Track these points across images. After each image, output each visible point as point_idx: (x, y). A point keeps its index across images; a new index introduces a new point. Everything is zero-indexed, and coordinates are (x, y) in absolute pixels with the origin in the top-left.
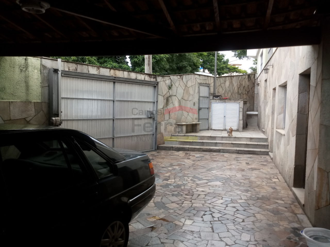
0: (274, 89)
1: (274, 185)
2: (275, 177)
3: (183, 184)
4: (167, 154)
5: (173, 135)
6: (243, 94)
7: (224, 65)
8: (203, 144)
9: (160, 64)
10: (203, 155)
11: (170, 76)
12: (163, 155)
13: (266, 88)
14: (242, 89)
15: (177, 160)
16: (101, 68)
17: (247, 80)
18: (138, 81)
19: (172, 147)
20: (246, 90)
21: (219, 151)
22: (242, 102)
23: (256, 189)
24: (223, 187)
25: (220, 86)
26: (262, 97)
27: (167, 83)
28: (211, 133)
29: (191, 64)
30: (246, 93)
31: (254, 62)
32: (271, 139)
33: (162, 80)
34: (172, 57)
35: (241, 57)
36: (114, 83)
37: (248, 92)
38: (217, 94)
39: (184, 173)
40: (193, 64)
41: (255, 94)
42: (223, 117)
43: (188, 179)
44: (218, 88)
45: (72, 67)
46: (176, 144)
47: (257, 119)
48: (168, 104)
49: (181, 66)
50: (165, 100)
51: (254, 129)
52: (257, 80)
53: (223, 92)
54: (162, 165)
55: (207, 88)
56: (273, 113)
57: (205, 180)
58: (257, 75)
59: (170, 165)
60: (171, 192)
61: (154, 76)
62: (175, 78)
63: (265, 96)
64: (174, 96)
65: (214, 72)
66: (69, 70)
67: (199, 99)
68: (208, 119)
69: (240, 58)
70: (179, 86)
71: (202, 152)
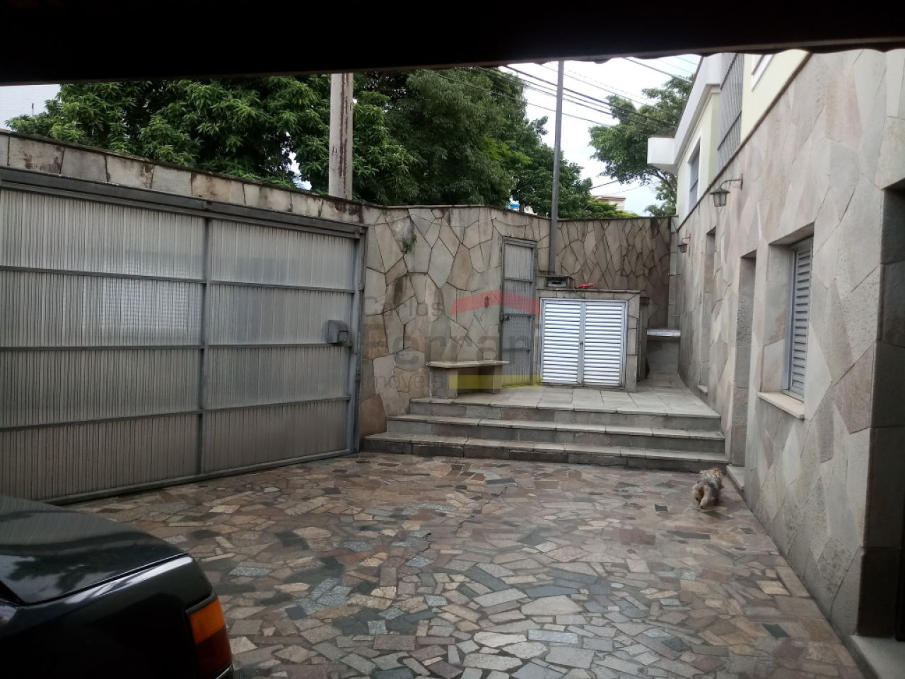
0: (750, 259)
1: (771, 612)
2: (770, 574)
3: (426, 610)
4: (391, 469)
5: (414, 400)
6: (637, 277)
7: (577, 196)
8: (511, 433)
9: (389, 181)
10: (511, 475)
11: (407, 209)
12: (376, 473)
13: (710, 256)
14: (634, 258)
15: (422, 493)
16: (157, 167)
17: (648, 235)
18: (296, 220)
19: (411, 443)
20: (644, 265)
21: (563, 458)
22: (637, 298)
23: (708, 635)
24: (582, 627)
25: (568, 249)
26: (695, 284)
27: (398, 230)
28: (539, 396)
29: (484, 186)
30: (644, 274)
31: (659, 192)
32: (734, 422)
33: (382, 220)
34: (429, 164)
35: (626, 175)
36: (207, 221)
37: (650, 270)
38: (558, 274)
39: (438, 551)
40: (489, 186)
41: (671, 277)
42: (578, 344)
43: (448, 586)
44: (561, 256)
45: (40, 156)
46: (425, 433)
47: (677, 352)
48: (400, 299)
49: (454, 190)
50: (391, 288)
51: (670, 382)
52: (676, 234)
53: (578, 267)
54: (363, 516)
55: (527, 254)
56: (743, 335)
57: (512, 586)
58: (679, 221)
59: (391, 517)
60: (368, 659)
61: (354, 207)
62: (423, 215)
63: (709, 281)
64: (422, 276)
65: (550, 215)
66: (28, 166)
67: (502, 287)
68: (529, 351)
69: (621, 180)
70: (440, 242)
71: (509, 462)
